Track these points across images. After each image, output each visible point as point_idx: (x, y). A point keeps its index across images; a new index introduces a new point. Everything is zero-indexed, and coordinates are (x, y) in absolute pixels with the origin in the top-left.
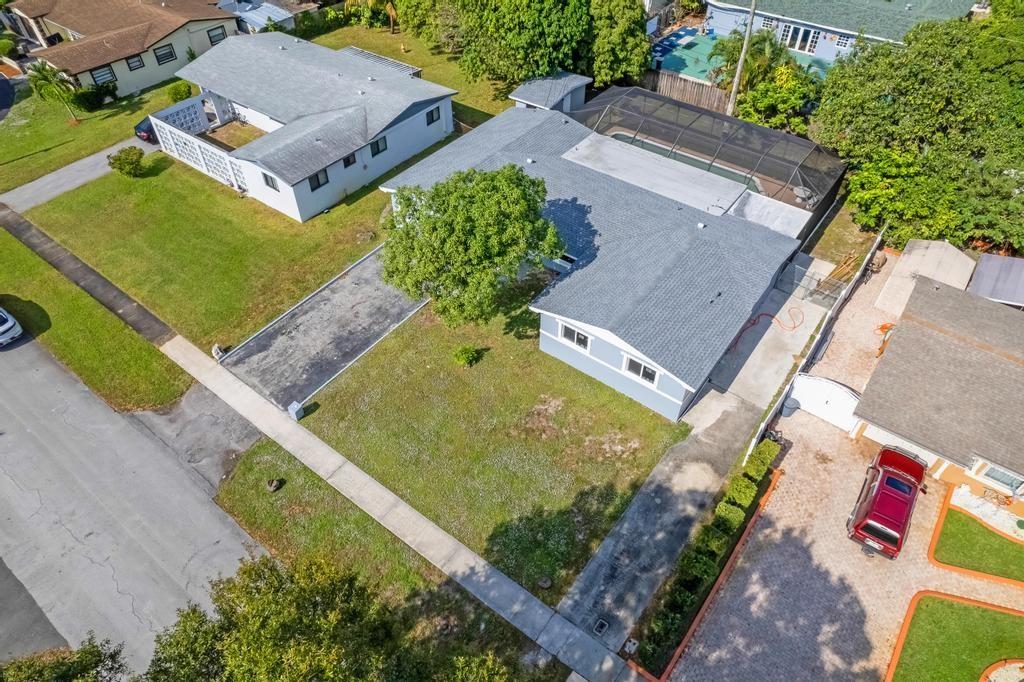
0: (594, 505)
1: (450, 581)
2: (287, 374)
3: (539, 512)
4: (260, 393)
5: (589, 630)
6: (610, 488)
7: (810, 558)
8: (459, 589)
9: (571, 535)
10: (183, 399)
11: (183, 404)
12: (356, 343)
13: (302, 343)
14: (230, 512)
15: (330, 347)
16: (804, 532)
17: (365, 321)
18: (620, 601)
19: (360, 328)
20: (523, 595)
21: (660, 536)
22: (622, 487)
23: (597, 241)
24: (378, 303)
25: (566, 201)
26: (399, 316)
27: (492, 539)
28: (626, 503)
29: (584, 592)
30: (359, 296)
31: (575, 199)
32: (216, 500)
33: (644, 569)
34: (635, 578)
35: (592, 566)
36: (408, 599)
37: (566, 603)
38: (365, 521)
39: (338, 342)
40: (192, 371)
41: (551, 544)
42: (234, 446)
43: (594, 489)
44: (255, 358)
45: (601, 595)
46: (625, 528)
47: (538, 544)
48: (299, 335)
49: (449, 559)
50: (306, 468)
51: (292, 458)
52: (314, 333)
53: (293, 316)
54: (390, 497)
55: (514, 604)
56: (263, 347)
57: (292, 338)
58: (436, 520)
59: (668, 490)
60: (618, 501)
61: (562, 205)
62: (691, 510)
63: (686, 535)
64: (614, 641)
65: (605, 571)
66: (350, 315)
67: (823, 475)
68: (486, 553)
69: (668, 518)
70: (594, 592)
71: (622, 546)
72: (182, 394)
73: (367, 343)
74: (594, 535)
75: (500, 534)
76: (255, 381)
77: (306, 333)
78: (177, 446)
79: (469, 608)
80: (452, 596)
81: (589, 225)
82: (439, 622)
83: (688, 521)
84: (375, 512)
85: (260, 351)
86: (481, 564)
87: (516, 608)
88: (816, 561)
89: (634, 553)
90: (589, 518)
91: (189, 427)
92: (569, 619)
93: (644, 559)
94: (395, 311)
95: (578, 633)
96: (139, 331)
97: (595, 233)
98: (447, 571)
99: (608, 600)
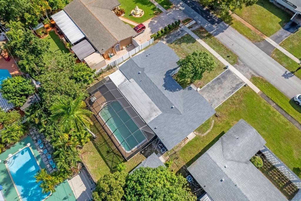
0: (179, 42)
1: (201, 39)
2: (231, 77)
3: (187, 43)
4: (235, 74)
5: (184, 30)
6: (175, 44)
7: (151, 31)
8: (200, 37)
9: (183, 40)
10: (250, 77)
11: (250, 76)
12: (218, 81)
13: (229, 84)
14: (235, 54)
15: (223, 82)
16: (150, 33)
17: (216, 87)
18: (179, 32)
19: (217, 85)
20: (192, 35)
21: (170, 37)
22: (174, 44)
23: (164, 77)
24: (213, 91)
25: (168, 90)
26: (208, 86)
27: (194, 42)
28: (174, 42)
29: (183, 34)
30: (218, 94)
31: (165, 89)
32: (238, 57)
33: (174, 34)
34: (176, 34)
35: (181, 36)
36: (207, 39)
37: (186, 33)
38: (214, 49)
39: (221, 83)
40: (251, 83)
41: (186, 39)
42: (238, 66)
43: (178, 44)
44: (238, 83)
45: (181, 33)
46: (175, 39)
47: (188, 40)
48: (230, 86)
49: (201, 41)
50: (224, 58)
51: (227, 60)
52: (227, 86)
53: (233, 92)
54: (210, 51)
55: (193, 35)
56: (238, 85)
57: (232, 86)
58: (203, 46)
59: (166, 42)
60: (175, 42)
61: (169, 89)
62: (164, 39)
63: (167, 36)
64: (181, 29)
65: (180, 35)
66: (220, 89)
67: (142, 39)
68: (196, 41)
69: (168, 39)
70: (182, 34)
71: (177, 37)
72: (251, 78)
73: (215, 80)
74: (180, 39)
75: (193, 42)
76: (237, 77)
77: (229, 87)
78: (248, 68)
79: (199, 36)
80: (201, 38)
81: (165, 81)
82: (203, 35)
83: (166, 38)
84: (212, 49)
85: (238, 84)
86: (197, 40)
87: (193, 34)
88: (151, 30)
89: (175, 36)
90: (180, 41)
91: (247, 71)
92: (186, 32)
93: (174, 35)
94: (210, 88)
95: (186, 30)
96: (267, 97)
97: (164, 79)
98: (201, 40)
99: (180, 32)
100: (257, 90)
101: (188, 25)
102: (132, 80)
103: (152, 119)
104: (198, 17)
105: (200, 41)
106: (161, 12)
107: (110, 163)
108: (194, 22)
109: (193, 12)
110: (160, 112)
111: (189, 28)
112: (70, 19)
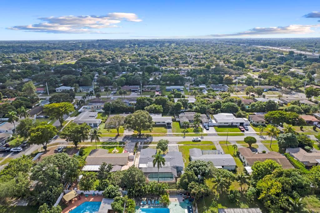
5: (140, 146)
7: (129, 152)
9: (144, 148)
36: (151, 143)
37: (142, 146)
40: (179, 144)
47: (146, 147)
48: (175, 149)
53: (178, 149)
55: (145, 145)
56: (176, 147)
59: (140, 152)
62: (138, 151)
65: (141, 148)
72: (177, 144)
76: (173, 146)
79: (147, 144)
91: (174, 143)
96: (187, 144)
100: (183, 145)
101: (139, 144)
102: (149, 162)
103: (169, 165)
104: (139, 140)
105: (149, 145)
106: (124, 146)
107: (173, 188)
108: (140, 142)
109: (135, 140)
110: (169, 162)
111: (141, 144)
112: (94, 166)
